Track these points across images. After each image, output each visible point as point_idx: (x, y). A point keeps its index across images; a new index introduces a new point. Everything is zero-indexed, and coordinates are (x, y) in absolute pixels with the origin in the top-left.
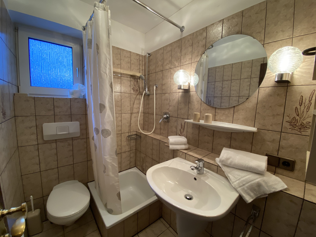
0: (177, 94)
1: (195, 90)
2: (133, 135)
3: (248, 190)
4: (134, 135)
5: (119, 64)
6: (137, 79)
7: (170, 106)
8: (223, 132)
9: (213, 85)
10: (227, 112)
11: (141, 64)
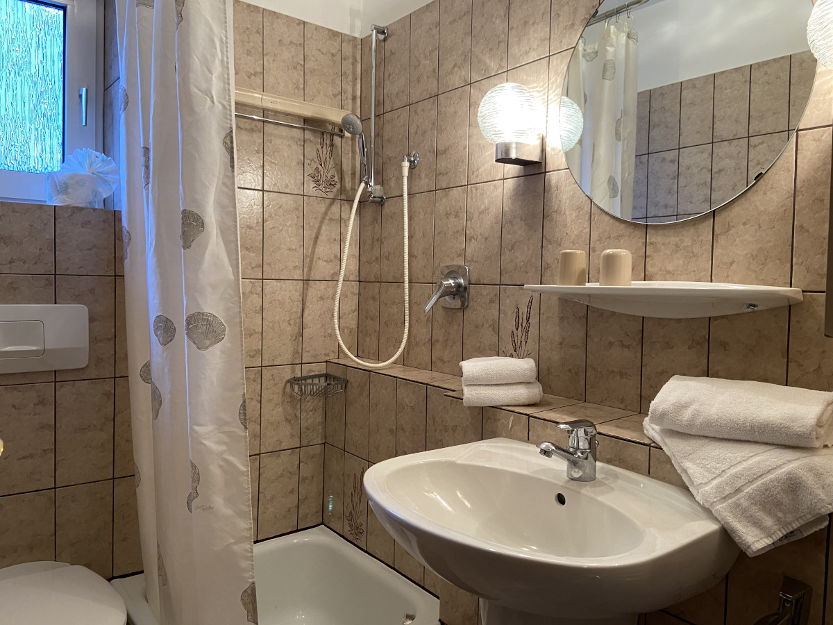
0: (495, 187)
1: (564, 165)
2: (312, 377)
3: (754, 507)
4: (319, 376)
5: (255, 74)
6: (332, 135)
7: (468, 239)
8: (679, 321)
9: (672, 161)
10: (687, 237)
11: (349, 72)
